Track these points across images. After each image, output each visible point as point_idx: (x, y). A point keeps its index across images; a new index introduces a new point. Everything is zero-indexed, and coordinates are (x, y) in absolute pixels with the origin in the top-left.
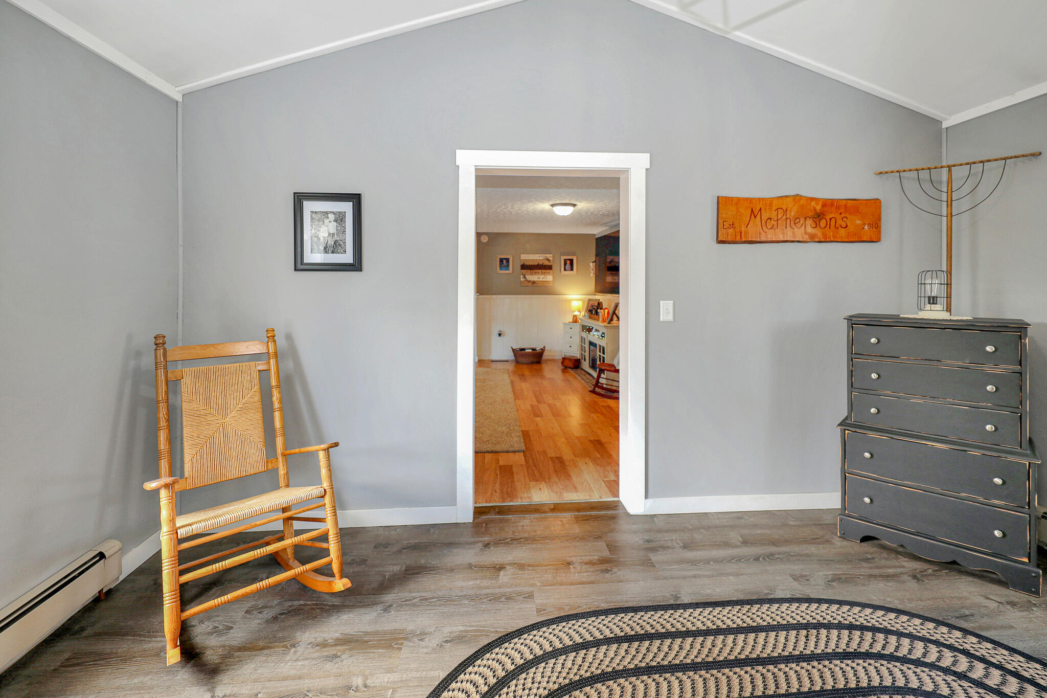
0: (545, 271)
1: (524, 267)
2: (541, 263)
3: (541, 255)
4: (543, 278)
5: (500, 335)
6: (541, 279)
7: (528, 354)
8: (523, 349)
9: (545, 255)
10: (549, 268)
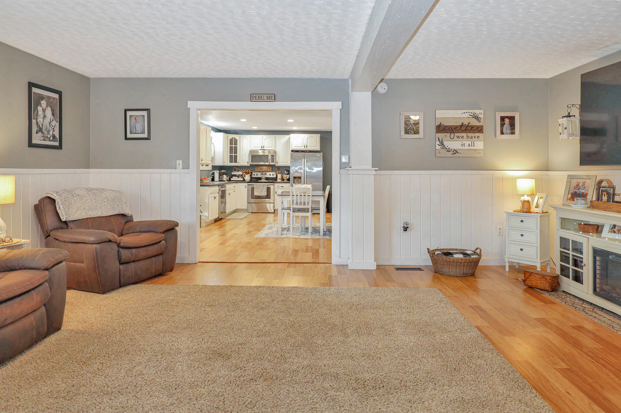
0: (472, 135)
1: (441, 129)
2: (466, 123)
3: (465, 111)
4: (469, 146)
5: (406, 229)
6: (466, 147)
7: (457, 263)
8: (448, 254)
9: (472, 111)
10: (479, 129)
